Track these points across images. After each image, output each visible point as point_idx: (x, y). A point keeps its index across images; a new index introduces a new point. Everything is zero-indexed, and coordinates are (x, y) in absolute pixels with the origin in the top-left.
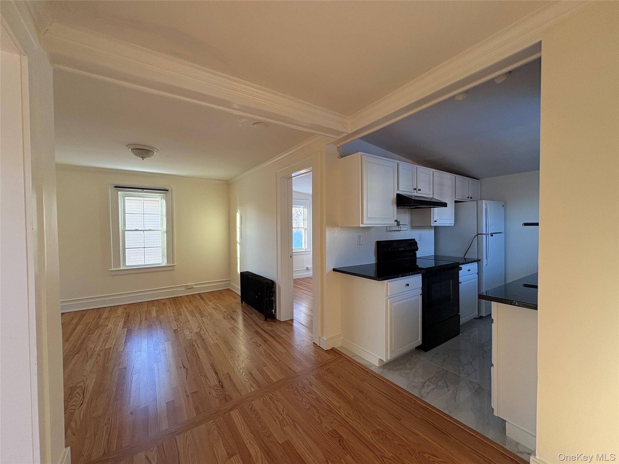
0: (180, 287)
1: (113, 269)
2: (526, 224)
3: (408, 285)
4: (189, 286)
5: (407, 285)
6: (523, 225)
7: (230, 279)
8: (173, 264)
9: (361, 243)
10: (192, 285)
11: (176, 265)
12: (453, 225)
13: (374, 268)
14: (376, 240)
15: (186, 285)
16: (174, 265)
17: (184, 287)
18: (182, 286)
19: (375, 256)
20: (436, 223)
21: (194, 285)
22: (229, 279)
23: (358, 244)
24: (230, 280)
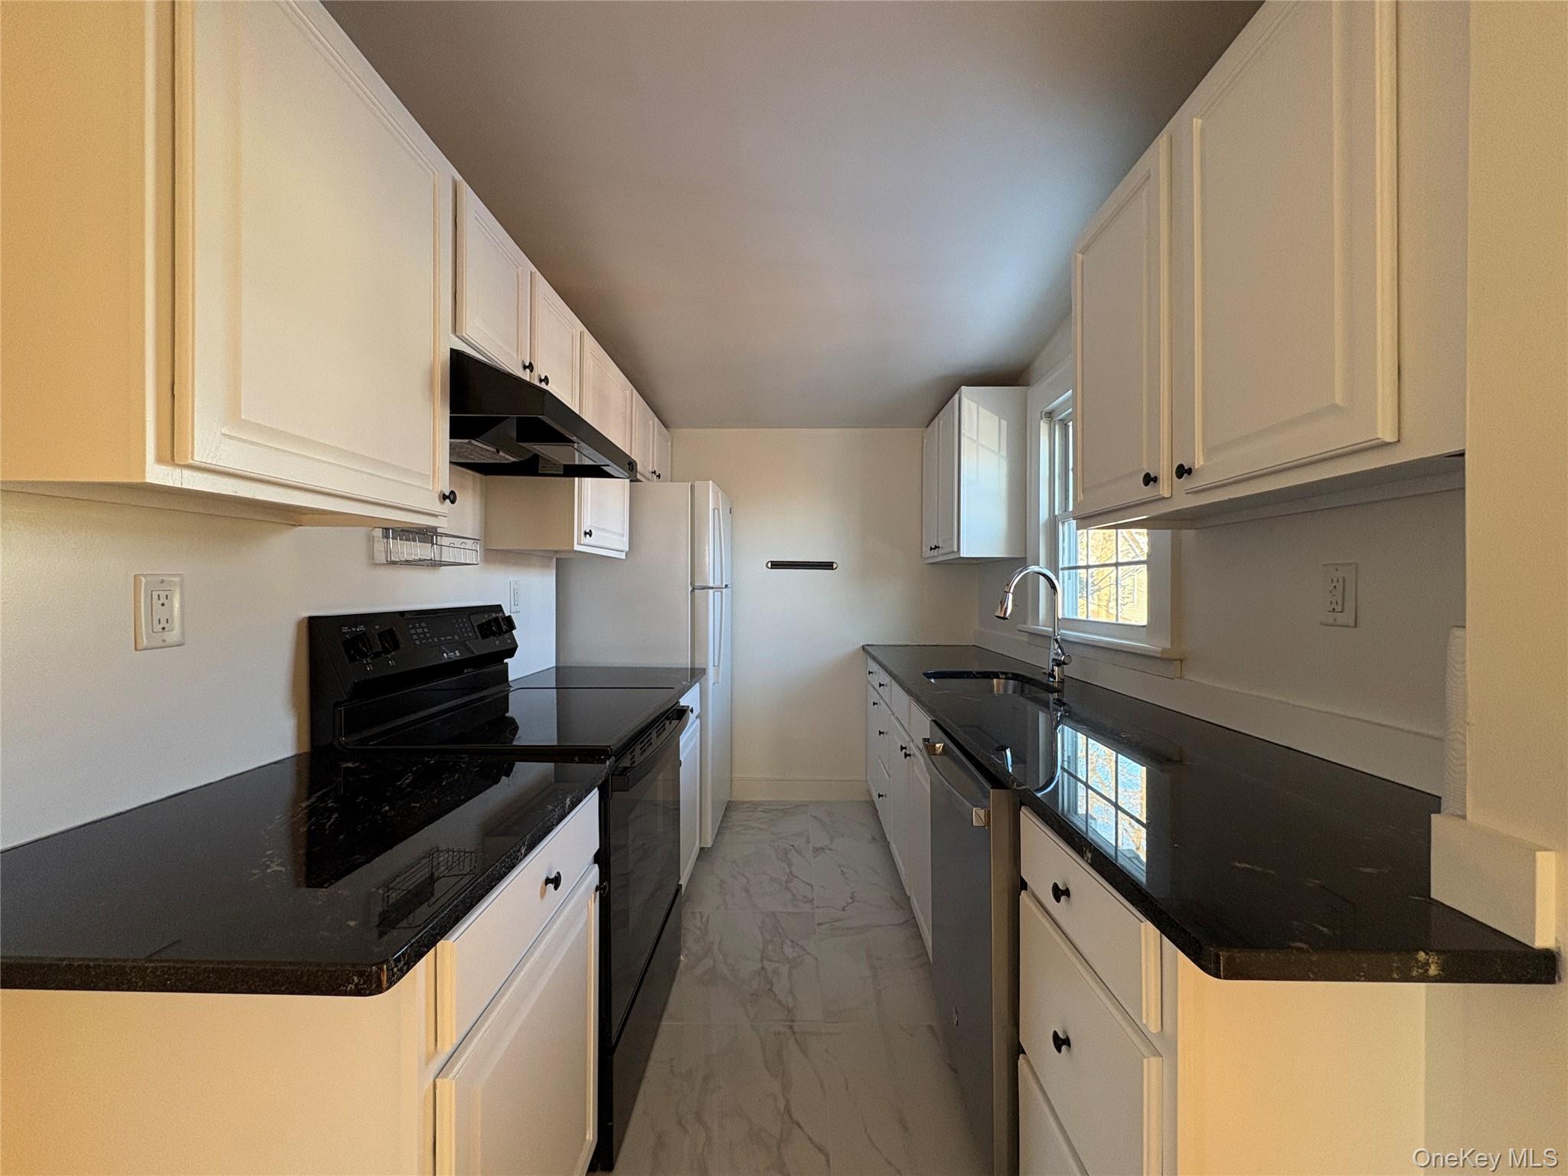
2: (776, 565)
3: (556, 881)
5: (548, 881)
6: (768, 567)
9: (174, 635)
12: (623, 556)
13: (287, 787)
14: (307, 614)
19: (296, 706)
20: (588, 540)
23: (145, 642)
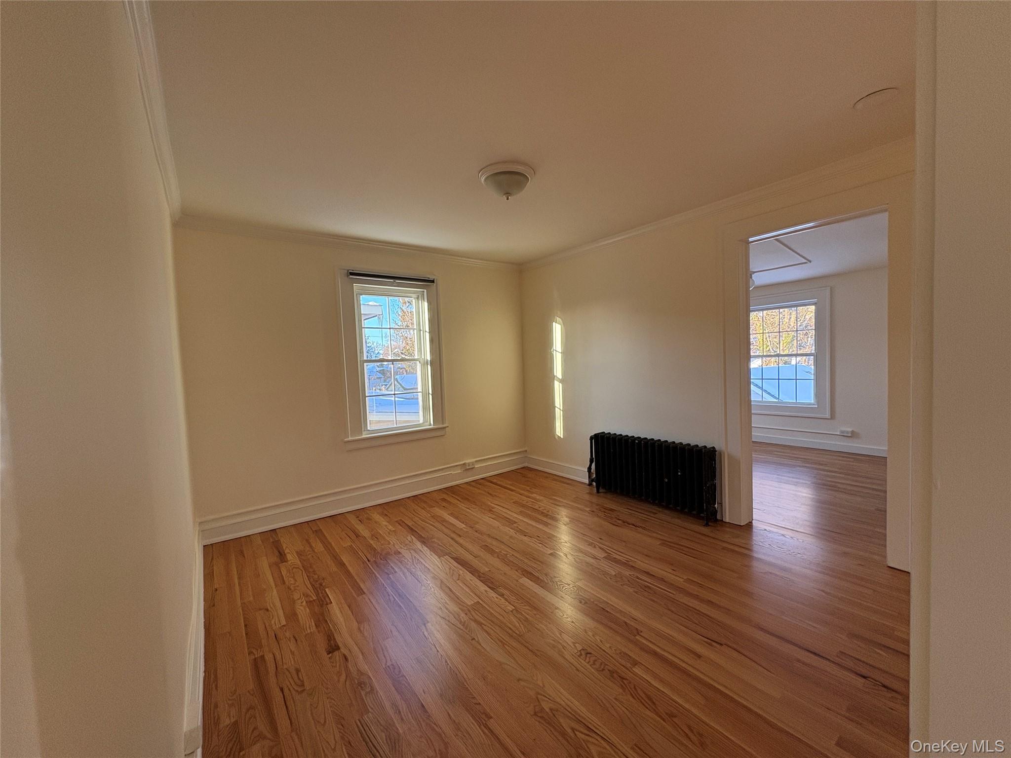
0: (456, 468)
1: (350, 438)
4: (469, 464)
7: (526, 449)
8: (443, 424)
10: (473, 463)
11: (448, 427)
15: (463, 462)
16: (444, 426)
17: (459, 467)
18: (456, 466)
21: (476, 461)
22: (524, 449)
24: (526, 451)
